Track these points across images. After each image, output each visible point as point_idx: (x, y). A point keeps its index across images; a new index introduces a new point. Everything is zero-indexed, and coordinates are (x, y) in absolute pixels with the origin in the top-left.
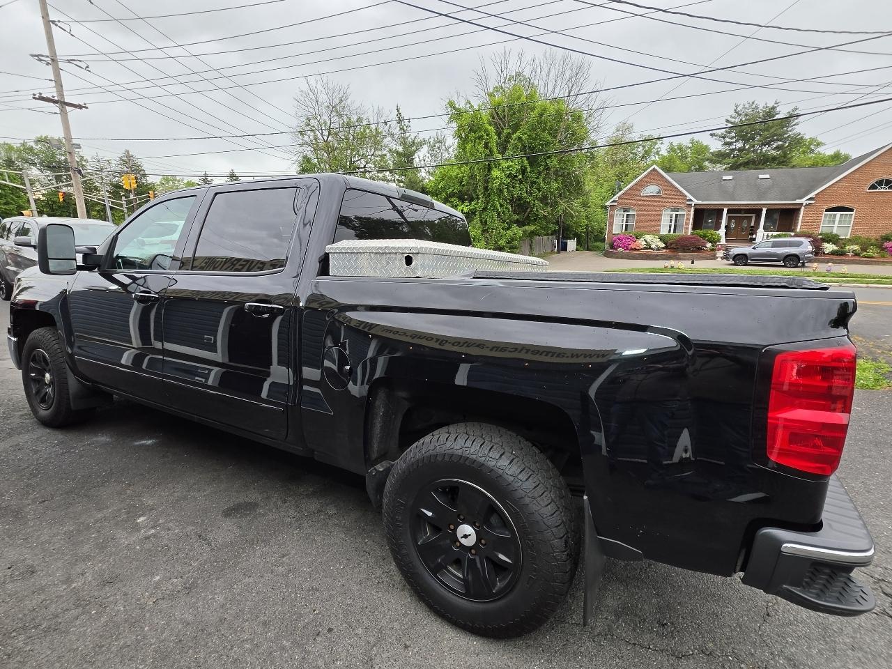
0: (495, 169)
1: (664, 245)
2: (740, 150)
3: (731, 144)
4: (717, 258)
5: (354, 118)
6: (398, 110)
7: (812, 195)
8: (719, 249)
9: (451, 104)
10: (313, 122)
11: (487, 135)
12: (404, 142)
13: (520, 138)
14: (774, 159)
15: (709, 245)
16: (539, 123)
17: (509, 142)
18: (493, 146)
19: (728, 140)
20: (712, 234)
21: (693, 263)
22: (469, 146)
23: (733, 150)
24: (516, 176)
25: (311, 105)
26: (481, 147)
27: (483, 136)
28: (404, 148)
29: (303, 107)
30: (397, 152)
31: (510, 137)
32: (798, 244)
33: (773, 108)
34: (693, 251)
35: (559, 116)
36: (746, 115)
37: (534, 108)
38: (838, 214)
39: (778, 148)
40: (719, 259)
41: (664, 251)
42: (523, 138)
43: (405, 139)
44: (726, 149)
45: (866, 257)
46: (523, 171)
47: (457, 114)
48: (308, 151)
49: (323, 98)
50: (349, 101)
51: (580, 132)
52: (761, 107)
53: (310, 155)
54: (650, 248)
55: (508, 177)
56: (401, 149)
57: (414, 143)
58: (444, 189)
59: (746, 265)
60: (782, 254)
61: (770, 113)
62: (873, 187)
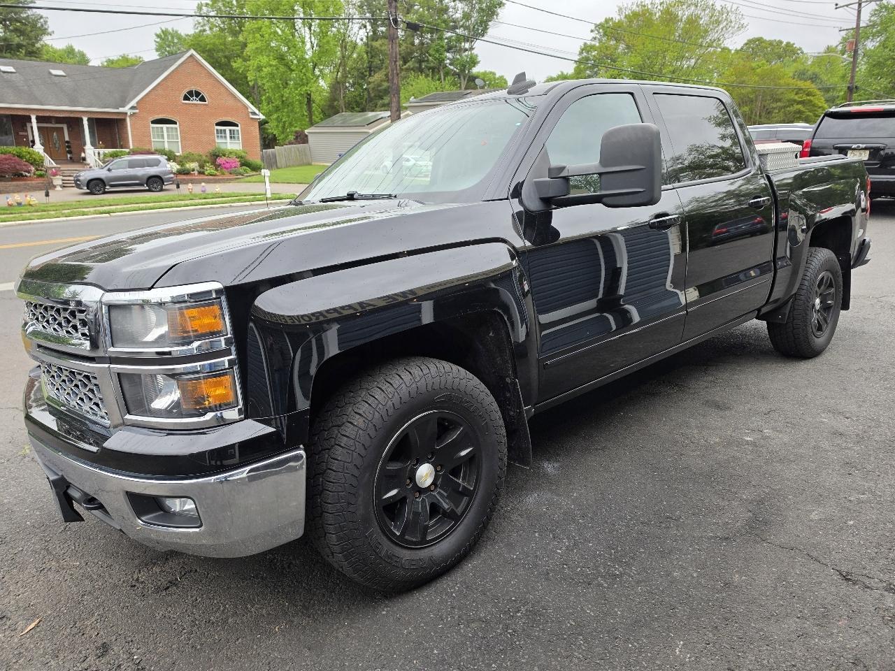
4: (55, 187)
7: (133, 103)
8: (55, 175)
15: (32, 169)
20: (29, 153)
21: (47, 195)
32: (157, 163)
38: (165, 126)
40: (59, 188)
45: (211, 175)
59: (105, 193)
60: (143, 175)
62: (186, 98)
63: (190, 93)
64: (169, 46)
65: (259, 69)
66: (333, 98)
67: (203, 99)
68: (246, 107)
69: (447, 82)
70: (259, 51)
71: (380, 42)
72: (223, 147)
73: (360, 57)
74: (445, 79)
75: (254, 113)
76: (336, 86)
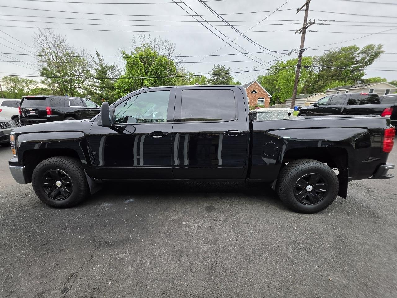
0: (145, 80)
2: (216, 79)
3: (214, 77)
5: (70, 52)
6: (97, 51)
9: (124, 53)
10: (46, 51)
11: (141, 67)
12: (101, 66)
13: (153, 69)
14: (225, 82)
16: (160, 64)
17: (148, 70)
18: (143, 71)
19: (213, 76)
22: (133, 71)
23: (215, 79)
24: (153, 84)
25: (43, 42)
26: (139, 71)
27: (139, 67)
28: (102, 68)
29: (39, 43)
30: (99, 70)
31: (149, 68)
33: (224, 67)
35: (166, 62)
36: (217, 68)
37: (156, 58)
39: (226, 79)
42: (154, 69)
43: (102, 64)
44: (212, 79)
46: (155, 82)
47: (126, 57)
48: (46, 65)
49: (50, 39)
50: (66, 43)
51: (173, 69)
52: (221, 66)
53: (46, 67)
55: (150, 84)
56: (100, 69)
57: (106, 67)
58: (123, 87)
61: (223, 68)
62: (252, 92)
63: (253, 91)
64: (260, 79)
65: (280, 83)
66: (303, 90)
67: (256, 92)
68: (267, 94)
69: (348, 82)
70: (281, 79)
71: (323, 72)
72: (259, 104)
73: (316, 78)
74: (347, 82)
75: (269, 96)
76: (305, 86)
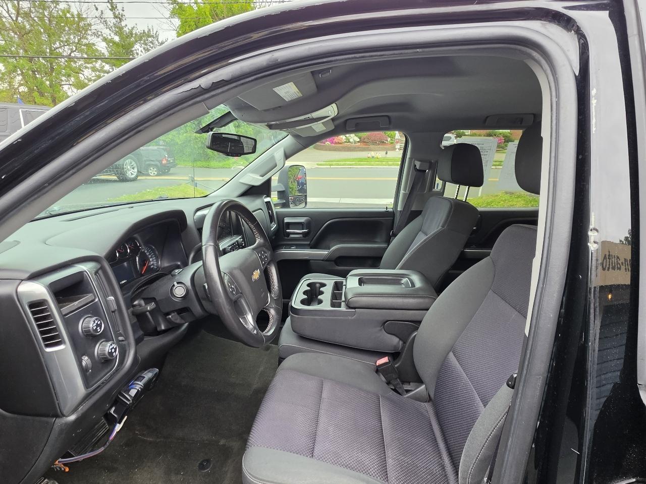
1: (358, 140)
4: (396, 149)
8: (397, 142)
15: (389, 139)
21: (386, 153)
28: (122, 38)
30: (114, 43)
34: (379, 144)
41: (359, 144)
43: (121, 28)
47: (179, 10)
54: (349, 142)
57: (132, 34)
